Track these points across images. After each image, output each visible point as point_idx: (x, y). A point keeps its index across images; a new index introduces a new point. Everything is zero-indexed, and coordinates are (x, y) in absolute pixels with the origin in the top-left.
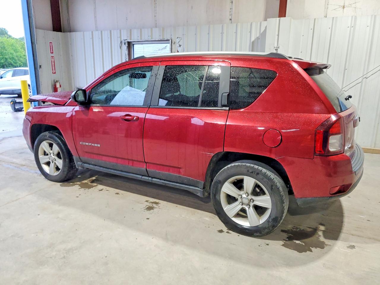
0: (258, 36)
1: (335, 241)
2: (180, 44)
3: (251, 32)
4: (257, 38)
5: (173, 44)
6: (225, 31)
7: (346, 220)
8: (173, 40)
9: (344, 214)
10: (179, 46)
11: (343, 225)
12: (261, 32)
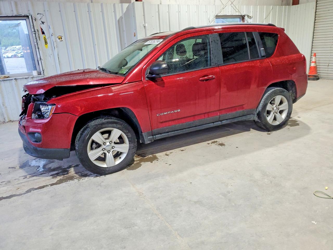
0: (121, 16)
2: (43, 21)
3: (115, 11)
4: (121, 17)
5: (34, 21)
6: (91, 9)
8: (33, 16)
10: (41, 23)
12: (124, 12)
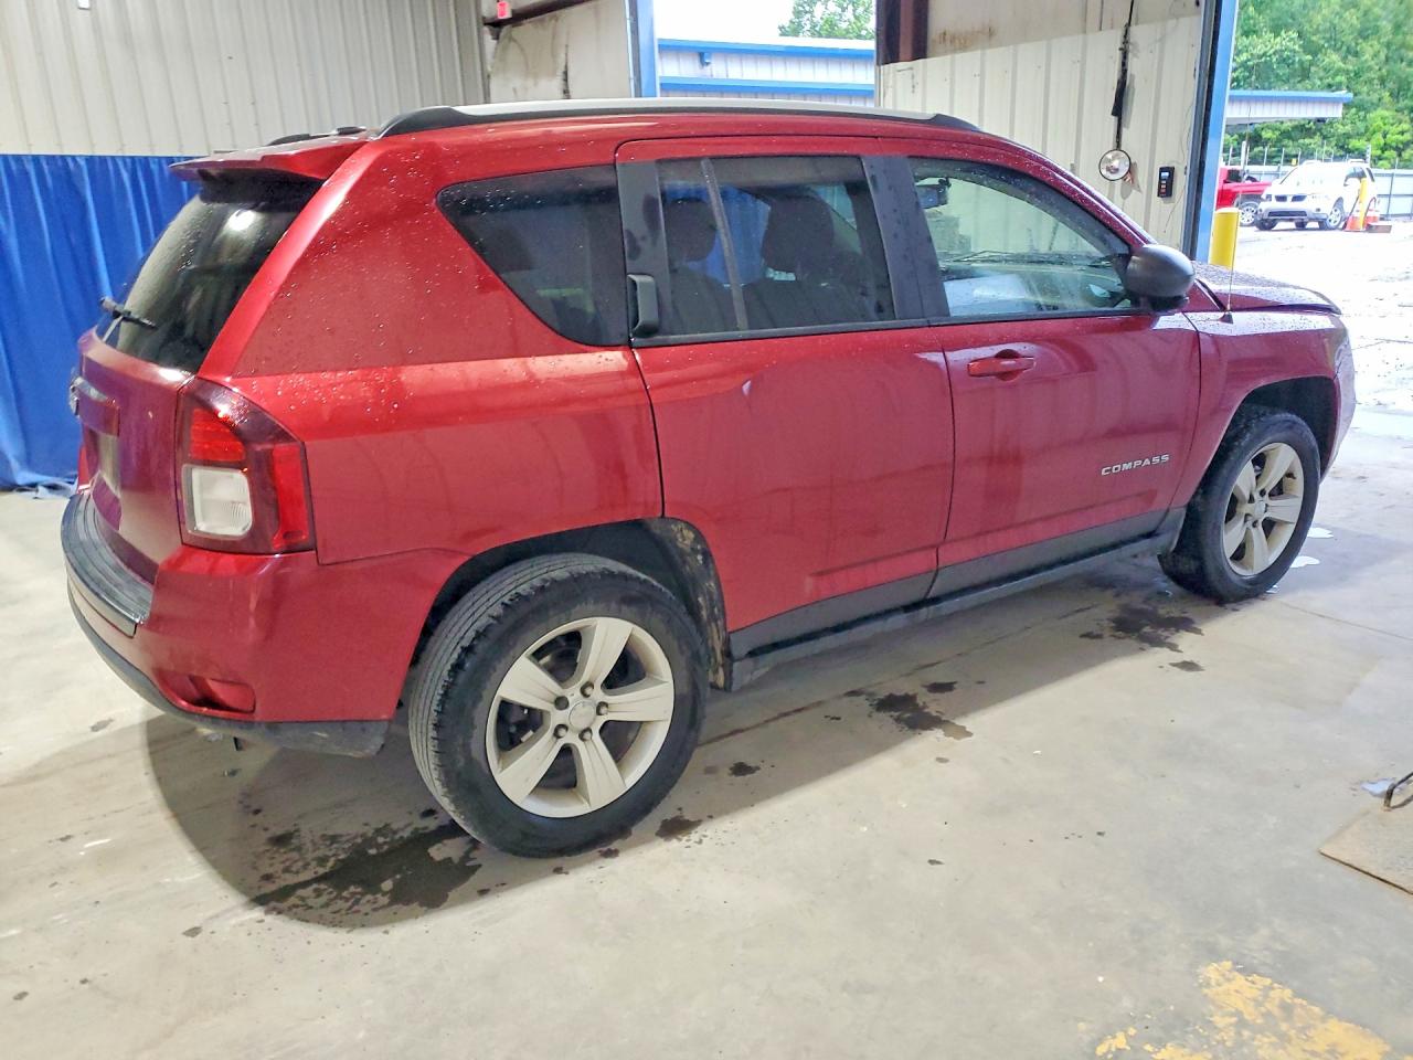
1: (151, 718)
7: (150, 795)
9: (168, 813)
11: (150, 769)
